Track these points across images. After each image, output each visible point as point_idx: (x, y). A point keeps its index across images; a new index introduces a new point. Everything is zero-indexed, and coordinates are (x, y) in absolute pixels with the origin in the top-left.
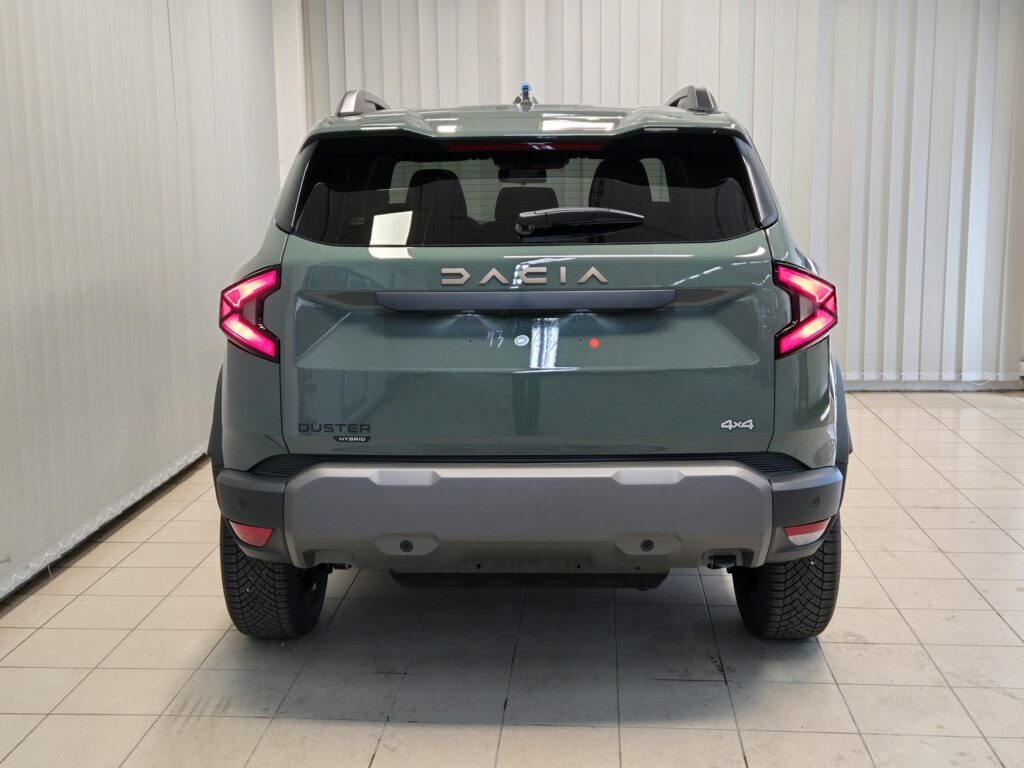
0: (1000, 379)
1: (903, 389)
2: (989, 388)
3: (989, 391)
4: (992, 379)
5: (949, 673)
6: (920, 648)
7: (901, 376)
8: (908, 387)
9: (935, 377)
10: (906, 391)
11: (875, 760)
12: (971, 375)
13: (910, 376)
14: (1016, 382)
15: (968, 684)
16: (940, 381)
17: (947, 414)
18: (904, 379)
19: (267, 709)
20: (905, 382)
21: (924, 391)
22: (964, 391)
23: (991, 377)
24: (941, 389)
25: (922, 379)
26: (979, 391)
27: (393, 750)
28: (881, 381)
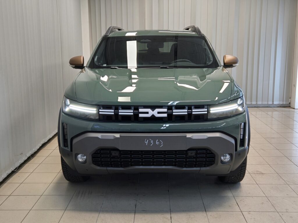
0: (284, 104)
1: (257, 106)
2: (281, 106)
3: (281, 107)
4: (282, 103)
5: (286, 181)
6: (277, 174)
7: (257, 103)
8: (259, 106)
9: (266, 103)
10: (258, 107)
11: (272, 203)
12: (276, 102)
13: (260, 103)
14: (288, 104)
15: (292, 184)
16: (268, 104)
17: (270, 113)
18: (258, 104)
19: (103, 193)
20: (258, 105)
21: (263, 107)
22: (274, 107)
23: (281, 103)
24: (268, 106)
25: (263, 103)
26: (278, 107)
27: (141, 203)
28: (251, 104)
